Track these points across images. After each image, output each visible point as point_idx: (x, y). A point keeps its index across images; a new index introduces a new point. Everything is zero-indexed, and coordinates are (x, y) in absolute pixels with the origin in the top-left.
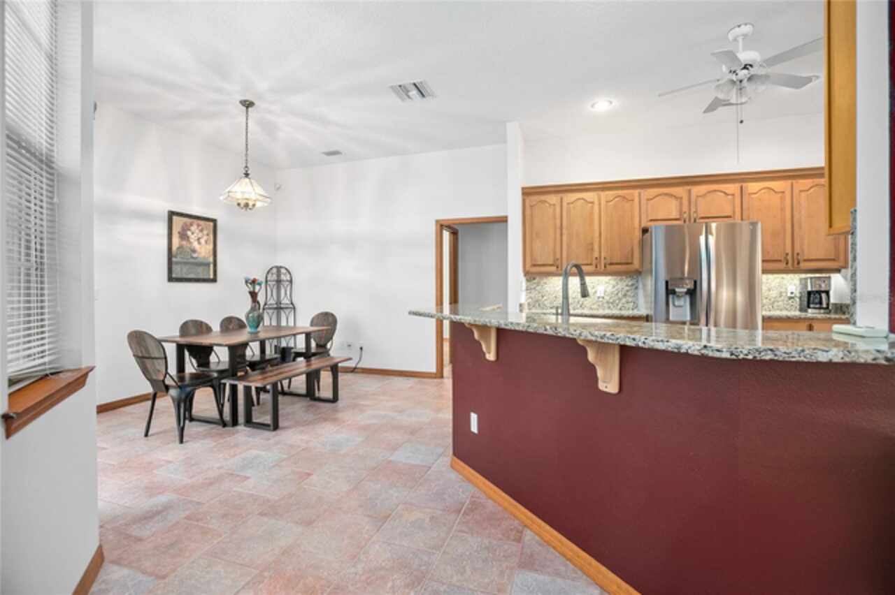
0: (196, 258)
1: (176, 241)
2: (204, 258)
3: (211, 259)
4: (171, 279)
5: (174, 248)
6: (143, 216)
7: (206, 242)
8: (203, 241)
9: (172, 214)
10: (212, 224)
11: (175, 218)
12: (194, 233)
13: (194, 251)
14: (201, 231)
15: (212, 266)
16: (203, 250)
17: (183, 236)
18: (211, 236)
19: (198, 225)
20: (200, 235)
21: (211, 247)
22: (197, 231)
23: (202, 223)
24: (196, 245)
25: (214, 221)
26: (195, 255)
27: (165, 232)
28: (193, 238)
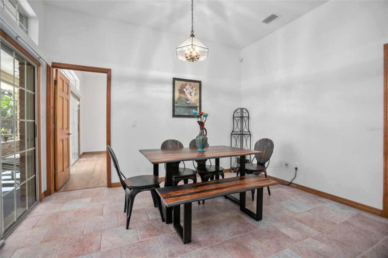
0: (189, 104)
1: (177, 94)
2: (194, 103)
3: (198, 105)
4: (174, 116)
5: (176, 98)
6: (160, 82)
7: (195, 94)
8: (193, 94)
9: (175, 79)
10: (198, 84)
11: (176, 82)
12: (188, 89)
13: (188, 100)
14: (192, 88)
15: (198, 108)
16: (193, 99)
17: (181, 91)
18: (198, 91)
19: (190, 85)
20: (191, 90)
21: (198, 97)
22: (189, 88)
23: (192, 83)
24: (189, 96)
25: (200, 82)
26: (189, 102)
27: (171, 90)
28: (187, 92)
